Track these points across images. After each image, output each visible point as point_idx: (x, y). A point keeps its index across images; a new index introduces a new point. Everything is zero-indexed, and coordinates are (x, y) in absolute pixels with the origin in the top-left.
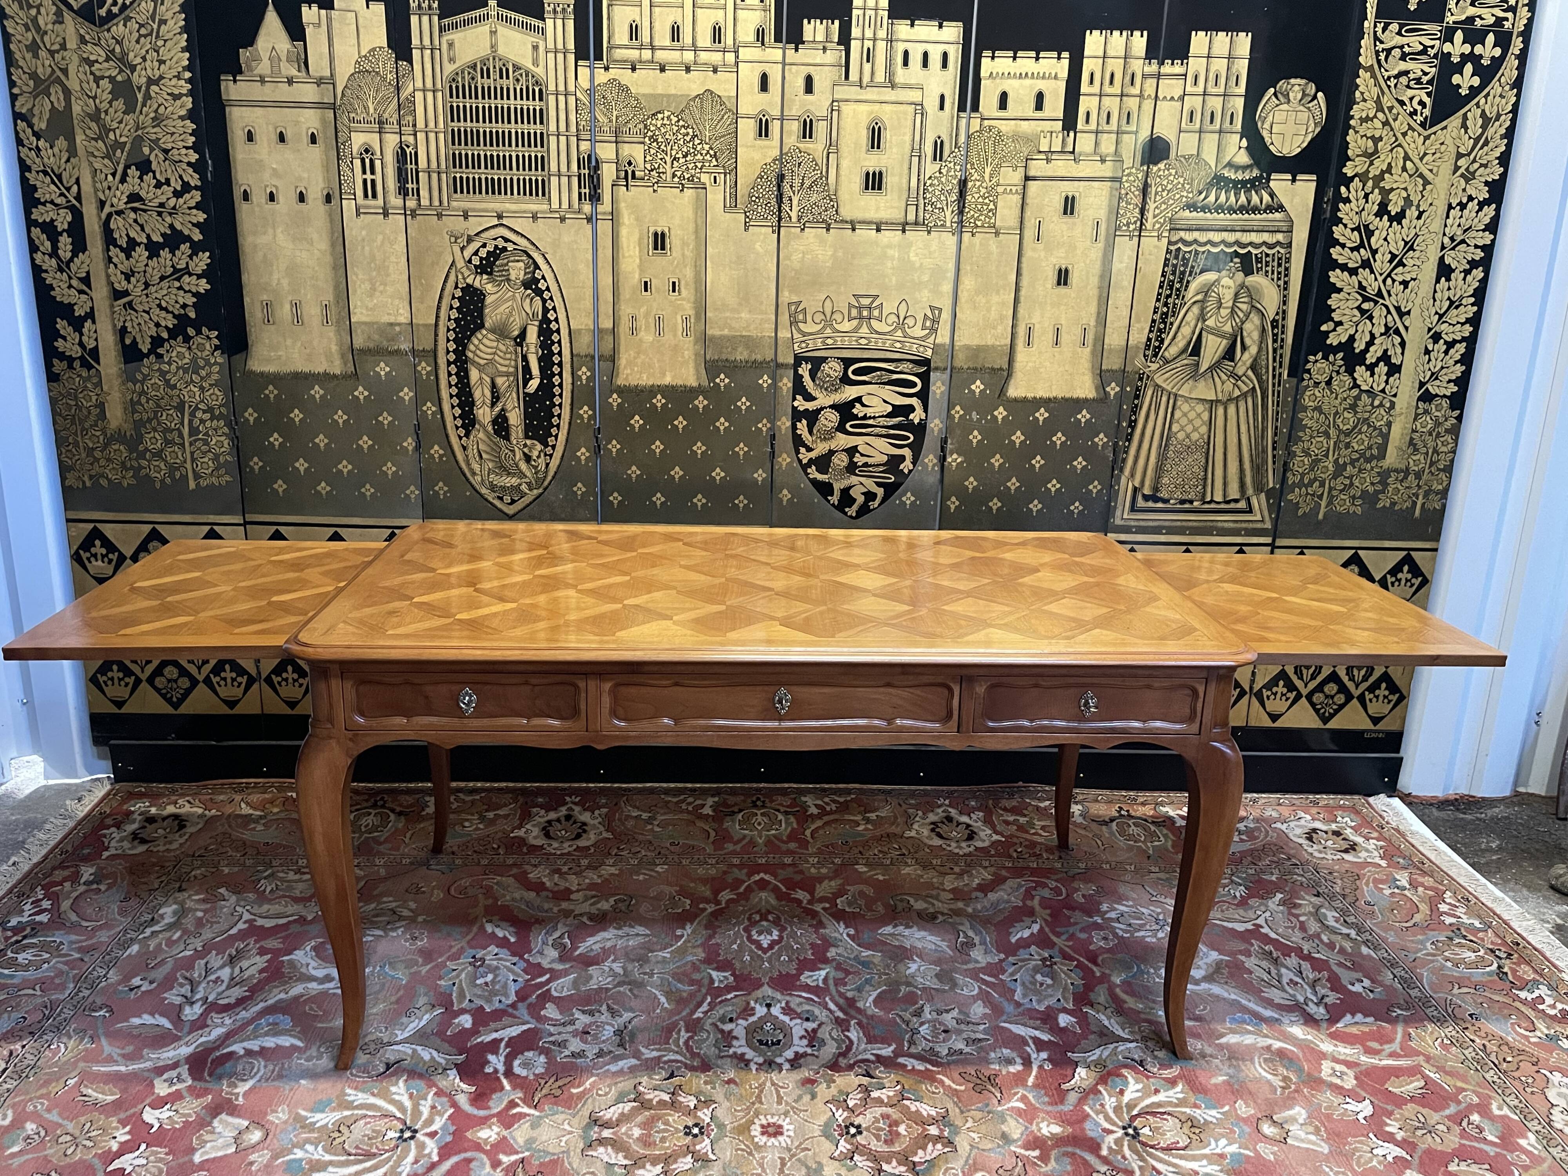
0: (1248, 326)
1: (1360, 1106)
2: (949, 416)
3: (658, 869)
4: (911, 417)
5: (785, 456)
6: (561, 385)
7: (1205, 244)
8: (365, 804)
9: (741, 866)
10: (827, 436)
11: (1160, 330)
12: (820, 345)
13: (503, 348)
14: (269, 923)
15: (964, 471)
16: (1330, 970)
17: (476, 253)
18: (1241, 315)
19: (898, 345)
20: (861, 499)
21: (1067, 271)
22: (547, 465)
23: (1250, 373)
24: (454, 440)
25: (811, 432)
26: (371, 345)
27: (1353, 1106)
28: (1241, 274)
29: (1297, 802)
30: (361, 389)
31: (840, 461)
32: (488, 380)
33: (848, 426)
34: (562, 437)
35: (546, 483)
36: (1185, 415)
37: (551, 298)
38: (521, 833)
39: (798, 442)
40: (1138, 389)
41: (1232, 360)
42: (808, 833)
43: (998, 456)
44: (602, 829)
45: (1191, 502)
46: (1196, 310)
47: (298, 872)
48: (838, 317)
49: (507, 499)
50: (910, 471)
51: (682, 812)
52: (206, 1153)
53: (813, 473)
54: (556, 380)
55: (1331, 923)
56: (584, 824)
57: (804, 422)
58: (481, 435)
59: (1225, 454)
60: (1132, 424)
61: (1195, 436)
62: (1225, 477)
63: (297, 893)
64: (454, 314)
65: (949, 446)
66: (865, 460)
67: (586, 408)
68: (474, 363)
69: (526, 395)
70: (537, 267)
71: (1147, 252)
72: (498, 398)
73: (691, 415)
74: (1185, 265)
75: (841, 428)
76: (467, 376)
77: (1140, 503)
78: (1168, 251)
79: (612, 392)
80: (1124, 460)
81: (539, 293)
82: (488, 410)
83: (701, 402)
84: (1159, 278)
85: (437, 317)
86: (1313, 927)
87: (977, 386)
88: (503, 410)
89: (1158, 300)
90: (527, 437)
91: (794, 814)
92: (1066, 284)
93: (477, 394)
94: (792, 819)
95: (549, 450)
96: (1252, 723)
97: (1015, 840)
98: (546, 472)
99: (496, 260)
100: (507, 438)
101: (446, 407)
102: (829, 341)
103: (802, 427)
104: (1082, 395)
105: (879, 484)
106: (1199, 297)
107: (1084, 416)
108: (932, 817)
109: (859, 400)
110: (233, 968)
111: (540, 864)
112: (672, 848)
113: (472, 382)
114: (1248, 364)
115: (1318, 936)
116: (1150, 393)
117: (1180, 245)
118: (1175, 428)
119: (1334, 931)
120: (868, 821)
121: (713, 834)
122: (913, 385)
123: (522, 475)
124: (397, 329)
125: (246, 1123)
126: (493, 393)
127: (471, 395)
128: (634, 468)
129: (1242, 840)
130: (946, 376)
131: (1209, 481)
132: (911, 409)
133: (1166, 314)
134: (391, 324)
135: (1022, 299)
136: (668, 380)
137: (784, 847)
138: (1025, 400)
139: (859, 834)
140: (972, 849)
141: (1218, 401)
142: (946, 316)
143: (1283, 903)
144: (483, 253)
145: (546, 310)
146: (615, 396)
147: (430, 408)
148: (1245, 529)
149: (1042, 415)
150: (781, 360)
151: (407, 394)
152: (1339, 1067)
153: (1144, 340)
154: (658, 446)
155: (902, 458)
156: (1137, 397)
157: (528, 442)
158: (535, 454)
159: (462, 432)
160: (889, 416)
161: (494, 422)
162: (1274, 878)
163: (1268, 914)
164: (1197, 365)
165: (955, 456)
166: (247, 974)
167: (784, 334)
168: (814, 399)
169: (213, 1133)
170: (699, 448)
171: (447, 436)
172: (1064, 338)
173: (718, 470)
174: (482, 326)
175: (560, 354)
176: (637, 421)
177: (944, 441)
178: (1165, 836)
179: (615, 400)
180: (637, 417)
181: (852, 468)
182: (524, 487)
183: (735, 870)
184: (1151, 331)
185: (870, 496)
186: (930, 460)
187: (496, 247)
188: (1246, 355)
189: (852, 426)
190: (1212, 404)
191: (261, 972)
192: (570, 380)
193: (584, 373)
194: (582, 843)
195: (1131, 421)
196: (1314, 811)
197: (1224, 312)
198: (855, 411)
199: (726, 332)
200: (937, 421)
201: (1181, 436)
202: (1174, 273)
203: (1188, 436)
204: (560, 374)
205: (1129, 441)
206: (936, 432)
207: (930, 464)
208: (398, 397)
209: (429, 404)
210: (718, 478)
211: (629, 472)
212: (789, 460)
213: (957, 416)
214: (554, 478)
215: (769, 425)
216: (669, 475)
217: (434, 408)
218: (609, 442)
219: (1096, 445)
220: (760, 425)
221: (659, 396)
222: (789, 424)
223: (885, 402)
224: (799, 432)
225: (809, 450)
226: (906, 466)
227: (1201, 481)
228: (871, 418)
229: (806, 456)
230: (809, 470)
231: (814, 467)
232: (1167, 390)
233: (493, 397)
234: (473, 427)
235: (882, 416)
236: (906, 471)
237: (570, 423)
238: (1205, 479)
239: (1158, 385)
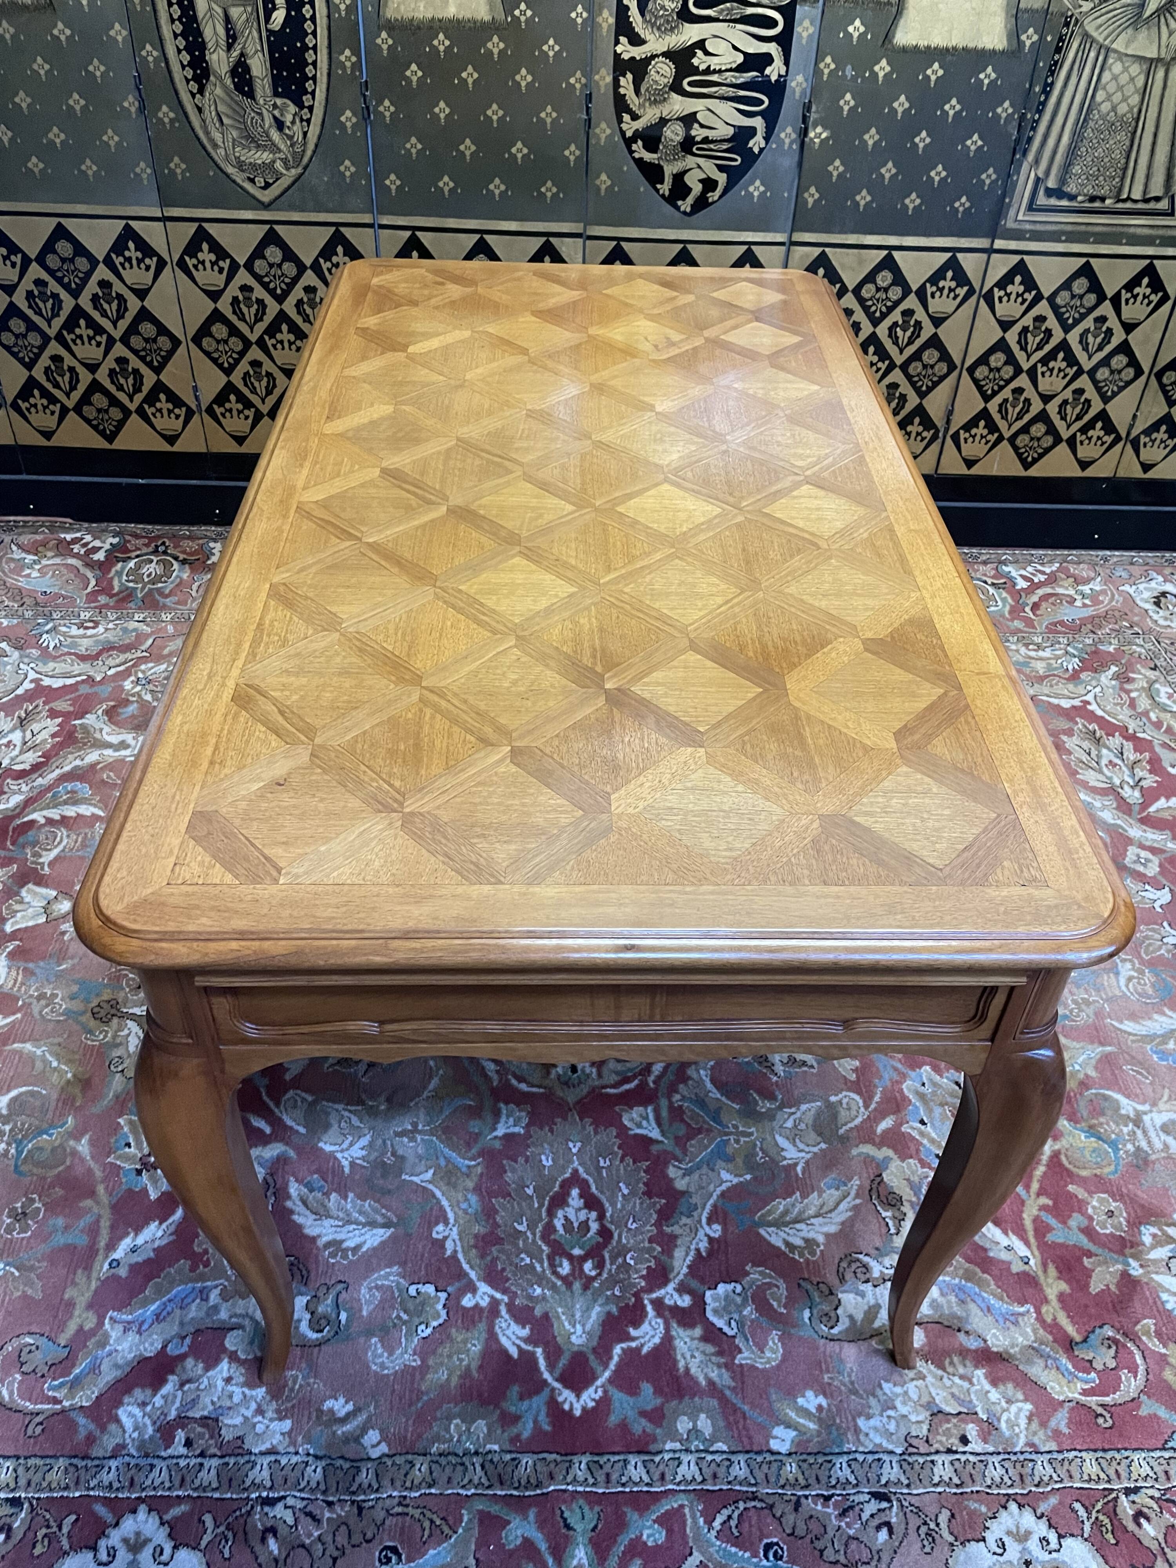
1: (1159, 893)
2: (817, 72)
4: (768, 71)
5: (603, 125)
6: (313, 19)
8: (145, 550)
10: (658, 99)
14: (57, 683)
15: (829, 150)
16: (1152, 750)
20: (697, 189)
22: (305, 134)
24: (185, 97)
25: (637, 92)
27: (1151, 893)
29: (1151, 561)
30: (60, 25)
31: (674, 133)
32: (220, 11)
33: (685, 83)
34: (320, 94)
35: (306, 160)
36: (1115, 78)
39: (621, 105)
40: (1061, 39)
43: (873, 131)
45: (1103, 199)
47: (81, 626)
49: (260, 181)
50: (761, 150)
52: (16, 922)
53: (639, 149)
54: (307, 11)
55: (1163, 699)
57: (629, 76)
58: (218, 91)
59: (1155, 135)
60: (1047, 88)
61: (1123, 109)
62: (1150, 166)
63: (82, 650)
65: (813, 116)
66: (705, 133)
67: (347, 52)
69: (270, 33)
72: (235, 38)
73: (484, 63)
75: (676, 87)
76: (192, 6)
77: (1042, 200)
79: (380, 29)
80: (1030, 140)
82: (223, 54)
83: (495, 45)
86: (1144, 703)
87: (856, 28)
88: (242, 55)
90: (276, 94)
93: (208, 33)
95: (305, 114)
96: (1121, 474)
98: (305, 144)
100: (251, 95)
101: (171, 51)
103: (627, 82)
104: (989, 46)
105: (721, 168)
107: (987, 76)
109: (701, 44)
110: (24, 732)
113: (200, 14)
115: (1146, 714)
116: (1075, 45)
118: (1100, 96)
119: (1164, 709)
122: (772, 24)
123: (275, 148)
125: (54, 893)
126: (227, 30)
127: (199, 33)
129: (1085, 605)
130: (816, 11)
131: (1130, 172)
132: (768, 59)
136: (451, 11)
141: (1159, 60)
143: (1116, 677)
146: (384, 35)
147: (150, 52)
148: (1161, 237)
149: (935, 72)
151: (119, 32)
152: (1144, 854)
154: (442, 109)
155: (751, 132)
156: (1058, 50)
157: (279, 101)
158: (288, 118)
159: (194, 87)
161: (233, 72)
162: (1111, 649)
163: (1098, 689)
164: (1142, 6)
165: (819, 129)
166: (39, 738)
168: (643, 42)
169: (21, 902)
170: (495, 112)
171: (177, 93)
176: (414, 72)
177: (807, 107)
178: (1004, 600)
179: (384, 40)
180: (414, 67)
181: (687, 145)
182: (278, 165)
185: (709, 184)
186: (787, 134)
189: (690, 84)
190: (1151, 64)
191: (53, 736)
192: (325, 11)
195: (1046, 85)
196: (1167, 571)
198: (695, 61)
200: (800, 78)
201: (1105, 107)
203: (1114, 109)
205: (1040, 112)
206: (797, 95)
207: (787, 141)
208: (109, 36)
209: (148, 47)
210: (519, 155)
211: (408, 146)
212: (608, 131)
213: (826, 71)
214: (314, 152)
215: (583, 80)
216: (458, 150)
217: (155, 53)
218: (380, 102)
219: (997, 117)
220: (572, 80)
221: (441, 36)
222: (609, 79)
223: (735, 48)
224: (622, 91)
225: (635, 117)
226: (756, 143)
227: (1120, 173)
228: (715, 72)
229: (630, 127)
230: (634, 147)
231: (640, 143)
232: (1098, 42)
233: (228, 36)
234: (208, 80)
235: (730, 70)
236: (756, 150)
237: (329, 75)
238: (1125, 169)
239: (1086, 35)
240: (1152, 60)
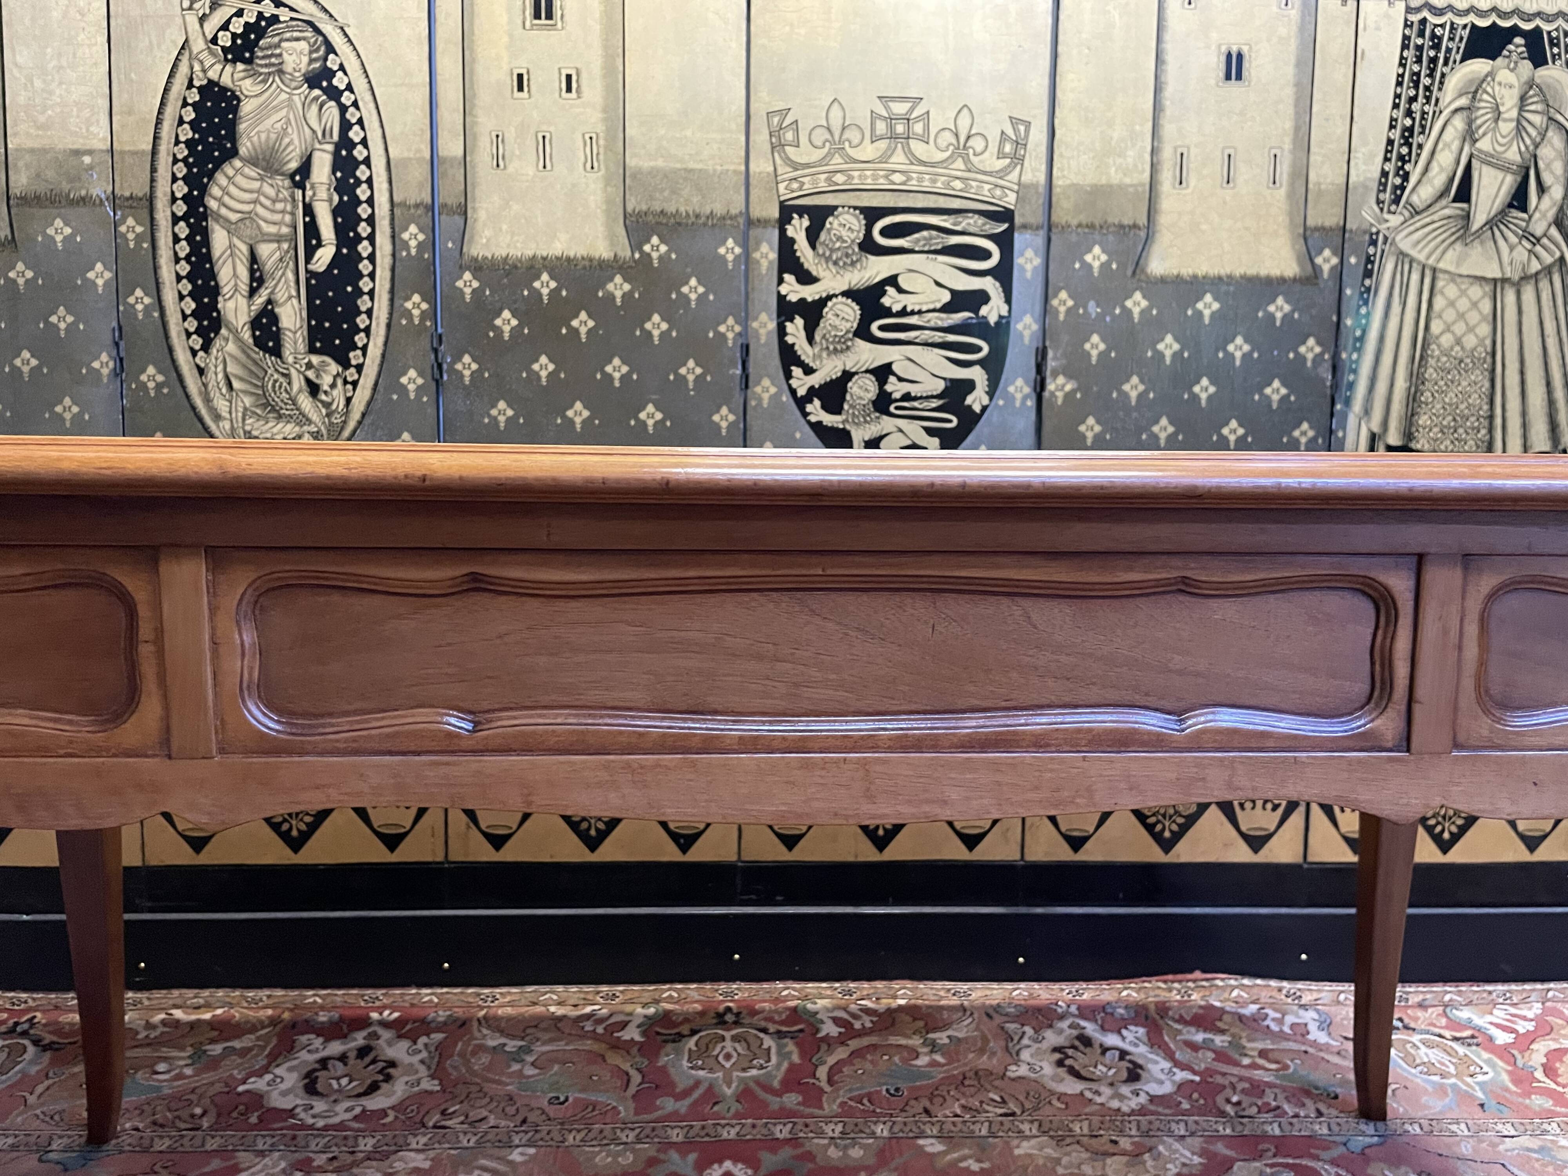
0: (1546, 153)
2: (1050, 311)
3: (516, 1156)
4: (984, 311)
5: (766, 382)
6: (372, 258)
7: (1467, 12)
9: (683, 1148)
10: (840, 347)
11: (1401, 158)
12: (823, 186)
13: (271, 192)
15: (1076, 409)
17: (225, 27)
18: (1534, 133)
19: (958, 184)
21: (1240, 56)
22: (349, 400)
23: (1554, 232)
24: (183, 357)
25: (810, 339)
26: (41, 188)
28: (1528, 64)
30: (20, 266)
31: (863, 390)
32: (244, 249)
33: (874, 327)
34: (375, 350)
35: (346, 433)
36: (1452, 304)
37: (355, 104)
38: (258, 1084)
39: (789, 357)
40: (1369, 260)
41: (1524, 209)
42: (822, 1072)
43: (1135, 380)
44: (423, 1071)
46: (1459, 123)
48: (853, 135)
50: (984, 409)
51: (583, 1036)
53: (816, 410)
54: (364, 248)
56: (392, 1064)
57: (799, 321)
58: (231, 347)
59: (1522, 373)
61: (1470, 341)
62: (1524, 414)
64: (186, 133)
65: (1051, 363)
66: (905, 388)
67: (416, 298)
68: (218, 217)
69: (311, 274)
70: (330, 49)
71: (1371, 23)
72: (261, 281)
73: (602, 309)
74: (1437, 47)
75: (863, 332)
76: (206, 242)
78: (1407, 25)
79: (462, 269)
80: (1351, 386)
81: (334, 94)
82: (242, 302)
83: (618, 287)
84: (1395, 70)
85: (156, 138)
87: (1096, 257)
88: (269, 302)
89: (1396, 106)
90: (312, 350)
91: (793, 1036)
92: (1239, 77)
93: (224, 275)
94: (791, 1046)
95: (351, 374)
97: (1219, 1079)
98: (347, 413)
99: (260, 37)
100: (277, 352)
101: (169, 297)
102: (839, 178)
103: (796, 329)
104: (1275, 272)
105: (930, 432)
106: (1463, 101)
107: (1280, 308)
108: (1052, 1038)
109: (892, 281)
111: (273, 1148)
112: (552, 1111)
113: (216, 252)
114: (1551, 214)
116: (1389, 267)
117: (1425, 14)
118: (1436, 327)
120: (934, 1047)
121: (636, 1078)
122: (985, 255)
123: (303, 419)
124: (87, 160)
126: (252, 272)
127: (212, 275)
128: (502, 405)
130: (1039, 240)
131: (1498, 421)
132: (982, 297)
133: (1411, 130)
134: (78, 153)
135: (1167, 103)
136: (559, 247)
137: (774, 1102)
138: (1178, 281)
139: (920, 1074)
140: (1143, 1099)
141: (1504, 280)
142: (1038, 136)
144: (237, 26)
145: (346, 126)
146: (467, 276)
147: (140, 299)
149: (1208, 305)
150: (756, 212)
151: (100, 274)
153: (1377, 174)
154: (544, 366)
155: (969, 386)
156: (1368, 274)
157: (315, 359)
159: (197, 342)
160: (947, 309)
161: (255, 324)
164: (1467, 217)
165: (1061, 380)
167: (761, 166)
168: (815, 280)
170: (617, 369)
171: (171, 350)
172: (1242, 173)
173: (650, 408)
174: (234, 153)
175: (370, 201)
176: (506, 321)
177: (1041, 355)
179: (467, 283)
180: (506, 314)
181: (882, 404)
183: (674, 1155)
184: (1387, 159)
186: (1018, 387)
187: (260, 15)
188: (1546, 202)
189: (882, 328)
190: (1497, 284)
192: (388, 249)
193: (413, 235)
194: (375, 1103)
195: (1359, 317)
197: (1507, 127)
198: (886, 301)
199: (660, 163)
200: (1028, 319)
201: (1446, 341)
202: (1419, 60)
203: (1458, 342)
204: (371, 238)
205: (1359, 350)
206: (1027, 340)
207: (1019, 396)
208: (86, 280)
209: (139, 293)
210: (650, 422)
211: (494, 412)
212: (773, 390)
213: (1062, 309)
214: (360, 423)
215: (738, 329)
216: (564, 417)
217: (147, 300)
218: (458, 358)
219: (1302, 359)
220: (722, 329)
221: (545, 277)
222: (772, 325)
223: (938, 284)
224: (789, 339)
225: (808, 371)
226: (976, 400)
227: (1486, 423)
228: (913, 313)
229: (802, 383)
230: (809, 408)
231: (817, 402)
232: (1419, 263)
233: (252, 279)
234: (217, 333)
235: (934, 310)
236: (977, 408)
237: (389, 326)
238: (1491, 417)
239: (1402, 255)
240: (1495, 281)
